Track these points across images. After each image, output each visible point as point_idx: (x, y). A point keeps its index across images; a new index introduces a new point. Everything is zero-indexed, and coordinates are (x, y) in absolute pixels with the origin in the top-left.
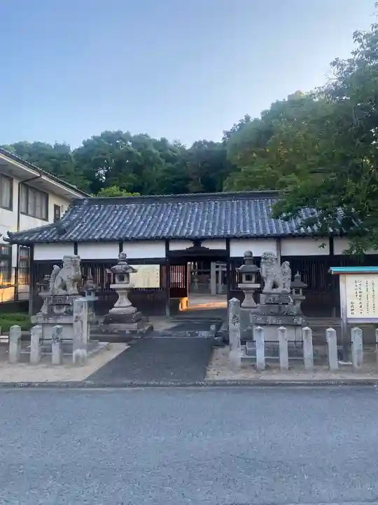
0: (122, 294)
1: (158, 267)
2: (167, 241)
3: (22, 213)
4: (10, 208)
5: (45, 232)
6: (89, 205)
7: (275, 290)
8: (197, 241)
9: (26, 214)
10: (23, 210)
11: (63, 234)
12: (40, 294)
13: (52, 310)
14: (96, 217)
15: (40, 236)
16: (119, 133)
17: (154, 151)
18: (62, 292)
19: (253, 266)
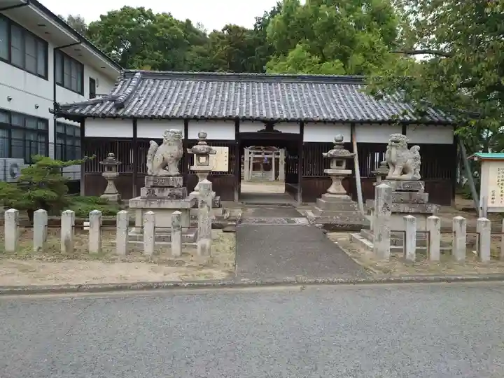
0: (202, 176)
1: (226, 149)
2: (237, 121)
3: (59, 84)
4: (46, 78)
5: (98, 105)
6: (142, 79)
7: (404, 176)
8: (270, 123)
9: (62, 85)
10: (59, 80)
11: (121, 108)
12: (104, 174)
13: (154, 192)
14: (153, 92)
15: (93, 109)
16: (142, 9)
17: (180, 30)
18: (163, 172)
19: (344, 151)
